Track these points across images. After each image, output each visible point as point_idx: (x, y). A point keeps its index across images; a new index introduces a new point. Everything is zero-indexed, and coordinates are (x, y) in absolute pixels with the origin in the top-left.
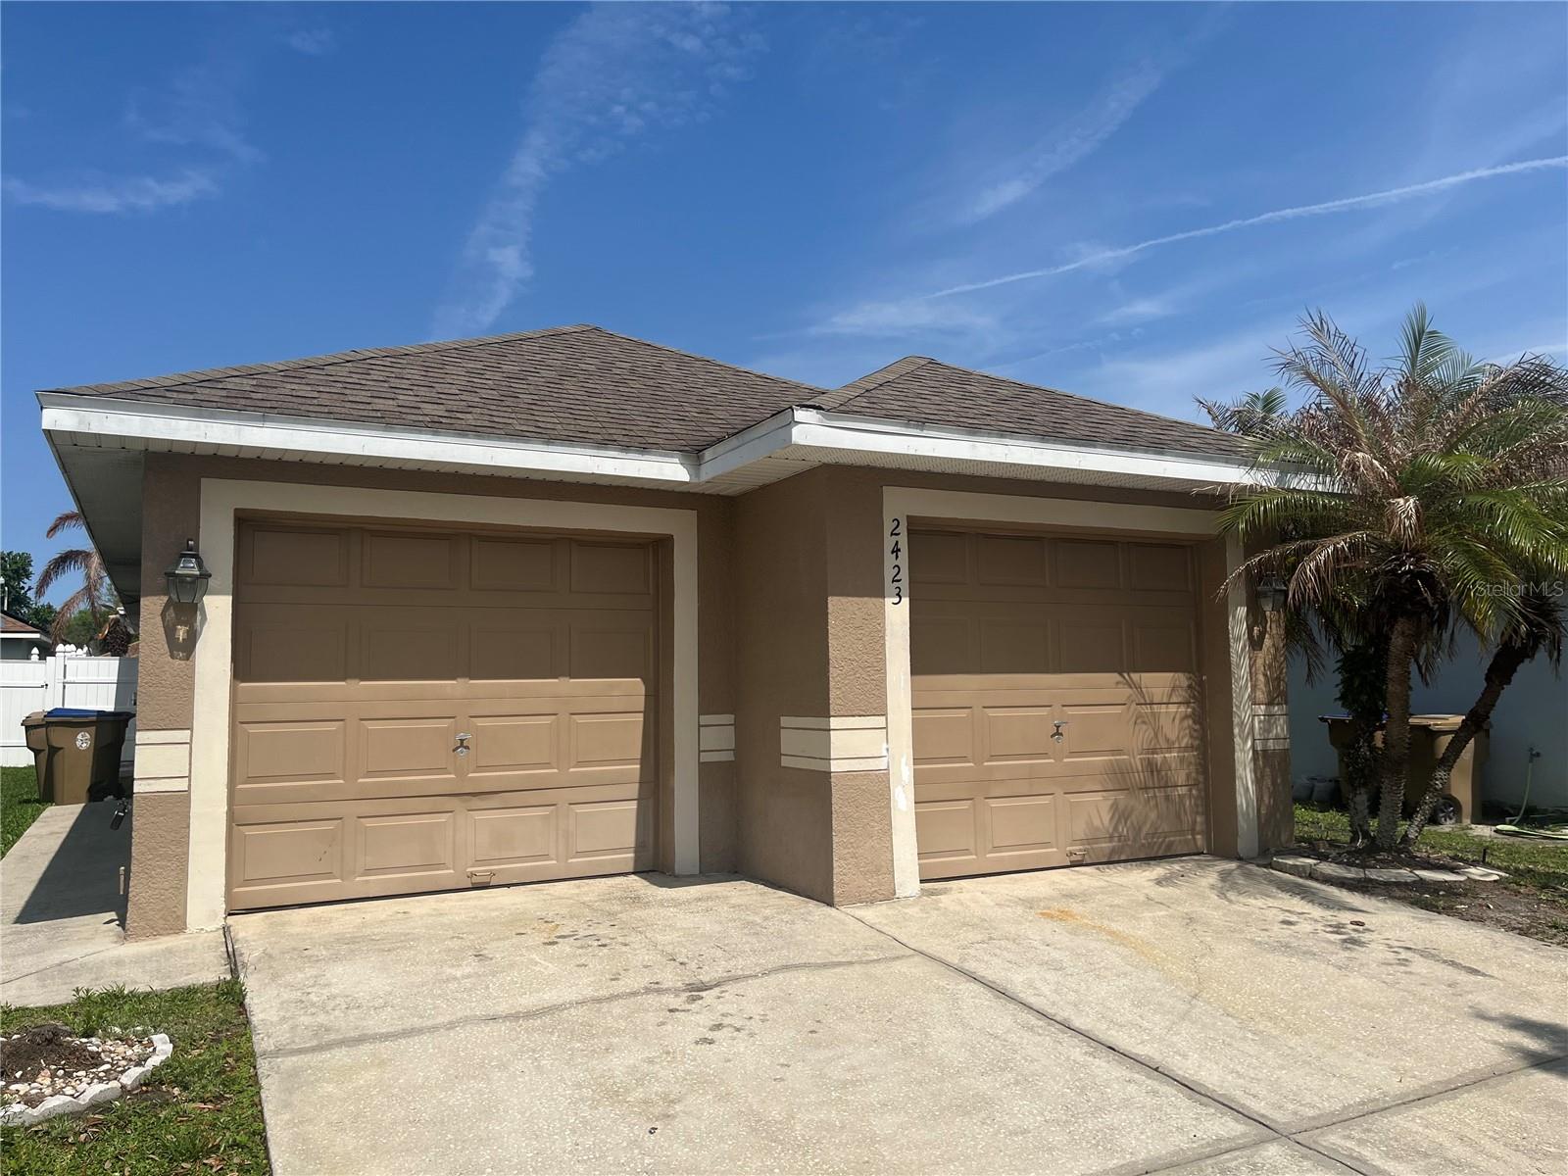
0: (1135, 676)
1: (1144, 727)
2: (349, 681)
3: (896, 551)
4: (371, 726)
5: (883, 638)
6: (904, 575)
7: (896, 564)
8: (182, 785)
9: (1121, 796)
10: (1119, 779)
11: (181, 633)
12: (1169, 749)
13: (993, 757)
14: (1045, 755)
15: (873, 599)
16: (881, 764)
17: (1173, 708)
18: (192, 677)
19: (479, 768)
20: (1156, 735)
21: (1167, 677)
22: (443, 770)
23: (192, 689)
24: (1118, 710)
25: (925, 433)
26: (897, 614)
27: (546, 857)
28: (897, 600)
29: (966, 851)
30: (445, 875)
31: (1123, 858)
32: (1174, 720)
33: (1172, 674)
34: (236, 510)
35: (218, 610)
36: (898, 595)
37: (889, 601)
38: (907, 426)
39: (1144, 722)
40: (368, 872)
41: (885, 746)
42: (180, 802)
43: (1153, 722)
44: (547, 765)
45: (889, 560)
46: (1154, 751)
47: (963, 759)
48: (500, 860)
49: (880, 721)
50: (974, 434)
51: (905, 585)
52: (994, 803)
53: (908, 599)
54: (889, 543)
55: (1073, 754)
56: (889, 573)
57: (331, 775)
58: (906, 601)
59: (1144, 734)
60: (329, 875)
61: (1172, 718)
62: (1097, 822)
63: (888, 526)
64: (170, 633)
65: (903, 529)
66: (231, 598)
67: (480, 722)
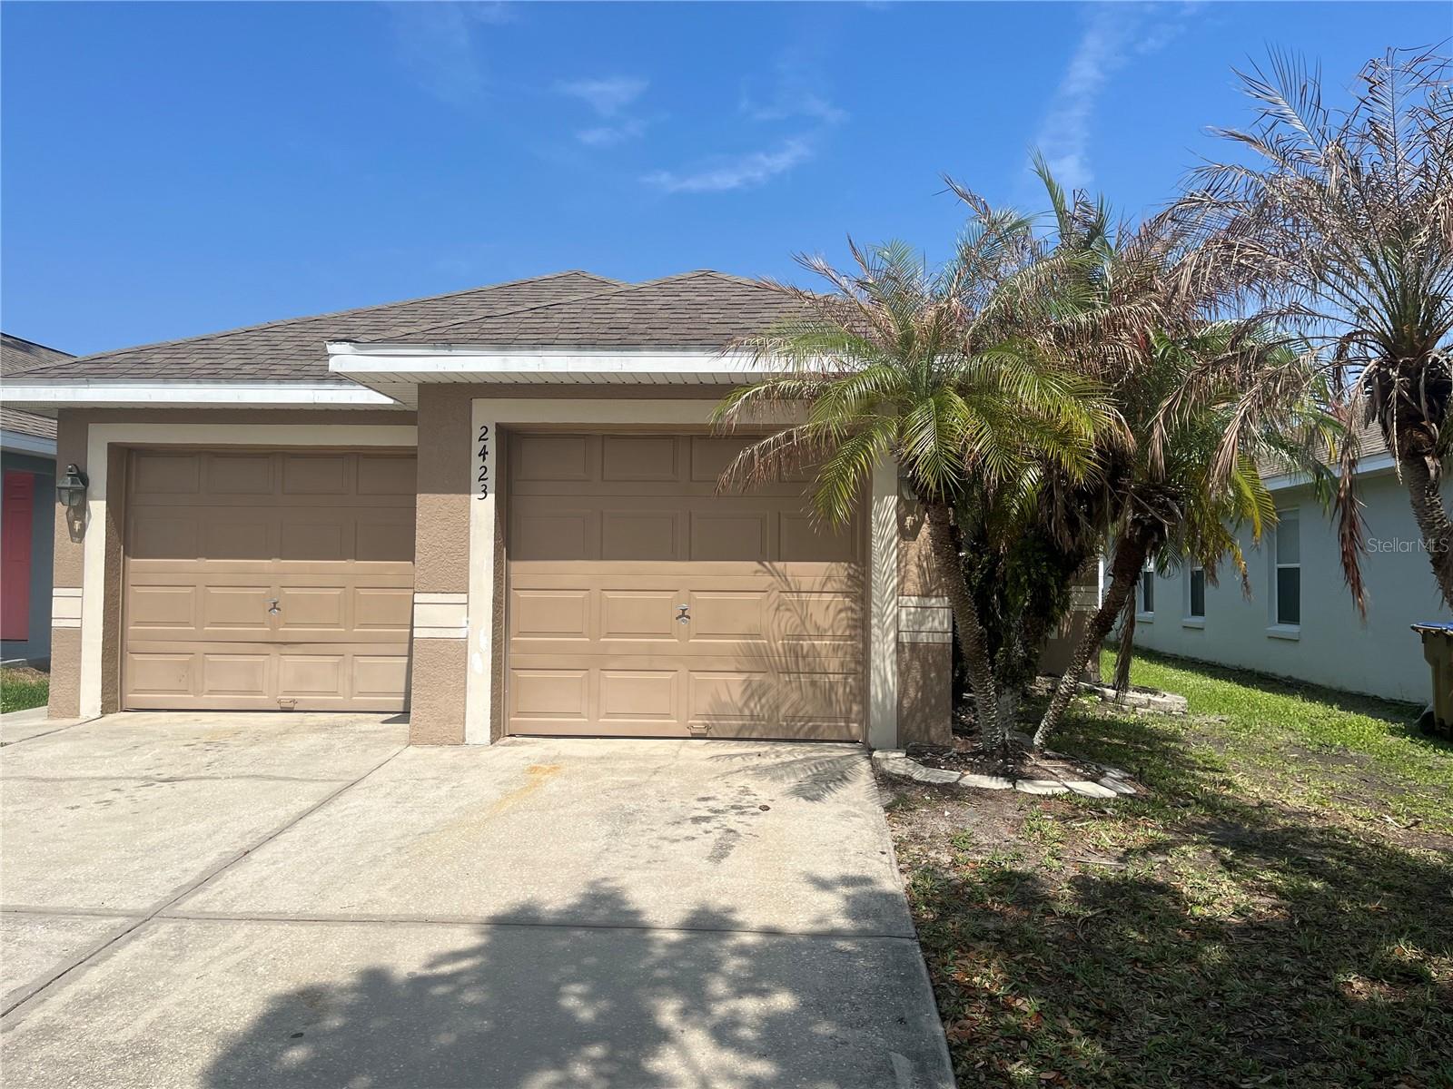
0: (779, 565)
1: (788, 614)
2: (199, 559)
3: (483, 454)
4: (213, 590)
5: (468, 527)
6: (491, 475)
7: (484, 464)
8: (76, 624)
9: (757, 678)
10: (757, 659)
11: (77, 525)
12: (821, 637)
13: (609, 634)
14: (669, 635)
15: (461, 496)
16: (461, 633)
17: (827, 598)
18: (83, 554)
19: (287, 625)
20: (803, 623)
21: (822, 567)
22: (262, 624)
23: (83, 562)
24: (758, 596)
25: (454, 352)
26: (482, 509)
27: (335, 693)
28: (483, 495)
29: (578, 715)
30: (263, 700)
31: (754, 735)
32: (828, 608)
33: (827, 564)
34: (109, 444)
35: (98, 509)
36: (484, 491)
37: (474, 497)
38: (435, 348)
39: (788, 610)
40: (211, 692)
41: (465, 619)
42: (76, 634)
43: (799, 611)
44: (337, 625)
45: (476, 462)
46: (800, 637)
47: (579, 634)
48: (301, 693)
49: (462, 598)
50: (504, 349)
51: (491, 483)
52: (610, 675)
53: (493, 495)
54: (477, 447)
55: (699, 635)
56: (476, 472)
57: (187, 624)
58: (491, 497)
59: (788, 621)
60: (185, 692)
61: (825, 606)
62: (725, 698)
63: (477, 433)
64: (71, 525)
65: (491, 435)
66: (105, 502)
67: (288, 591)
